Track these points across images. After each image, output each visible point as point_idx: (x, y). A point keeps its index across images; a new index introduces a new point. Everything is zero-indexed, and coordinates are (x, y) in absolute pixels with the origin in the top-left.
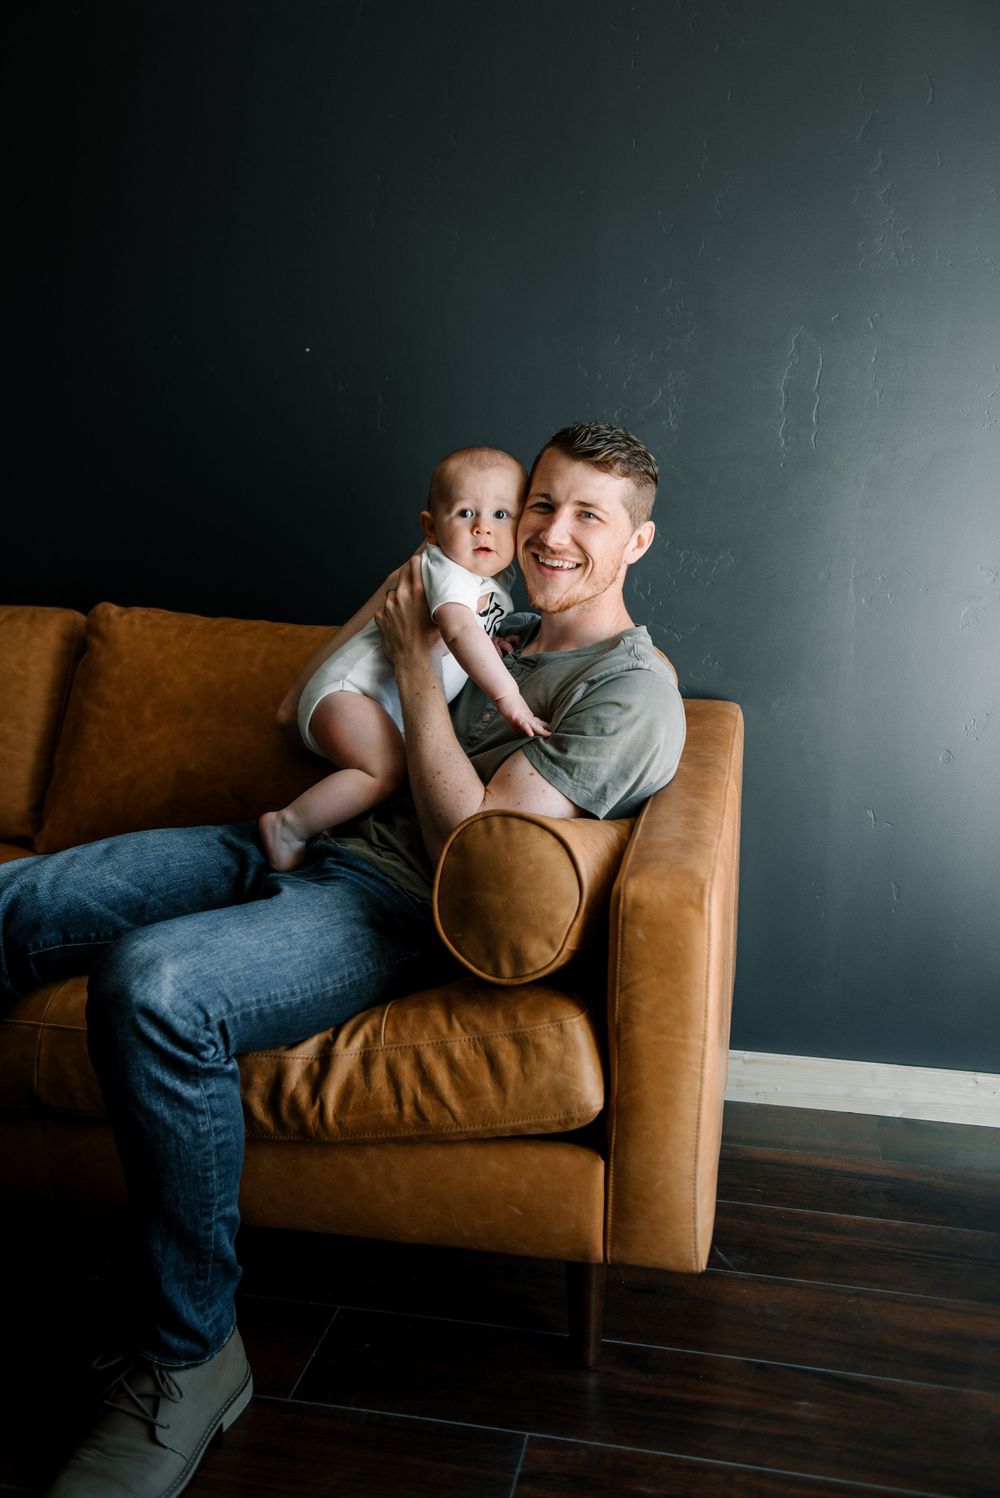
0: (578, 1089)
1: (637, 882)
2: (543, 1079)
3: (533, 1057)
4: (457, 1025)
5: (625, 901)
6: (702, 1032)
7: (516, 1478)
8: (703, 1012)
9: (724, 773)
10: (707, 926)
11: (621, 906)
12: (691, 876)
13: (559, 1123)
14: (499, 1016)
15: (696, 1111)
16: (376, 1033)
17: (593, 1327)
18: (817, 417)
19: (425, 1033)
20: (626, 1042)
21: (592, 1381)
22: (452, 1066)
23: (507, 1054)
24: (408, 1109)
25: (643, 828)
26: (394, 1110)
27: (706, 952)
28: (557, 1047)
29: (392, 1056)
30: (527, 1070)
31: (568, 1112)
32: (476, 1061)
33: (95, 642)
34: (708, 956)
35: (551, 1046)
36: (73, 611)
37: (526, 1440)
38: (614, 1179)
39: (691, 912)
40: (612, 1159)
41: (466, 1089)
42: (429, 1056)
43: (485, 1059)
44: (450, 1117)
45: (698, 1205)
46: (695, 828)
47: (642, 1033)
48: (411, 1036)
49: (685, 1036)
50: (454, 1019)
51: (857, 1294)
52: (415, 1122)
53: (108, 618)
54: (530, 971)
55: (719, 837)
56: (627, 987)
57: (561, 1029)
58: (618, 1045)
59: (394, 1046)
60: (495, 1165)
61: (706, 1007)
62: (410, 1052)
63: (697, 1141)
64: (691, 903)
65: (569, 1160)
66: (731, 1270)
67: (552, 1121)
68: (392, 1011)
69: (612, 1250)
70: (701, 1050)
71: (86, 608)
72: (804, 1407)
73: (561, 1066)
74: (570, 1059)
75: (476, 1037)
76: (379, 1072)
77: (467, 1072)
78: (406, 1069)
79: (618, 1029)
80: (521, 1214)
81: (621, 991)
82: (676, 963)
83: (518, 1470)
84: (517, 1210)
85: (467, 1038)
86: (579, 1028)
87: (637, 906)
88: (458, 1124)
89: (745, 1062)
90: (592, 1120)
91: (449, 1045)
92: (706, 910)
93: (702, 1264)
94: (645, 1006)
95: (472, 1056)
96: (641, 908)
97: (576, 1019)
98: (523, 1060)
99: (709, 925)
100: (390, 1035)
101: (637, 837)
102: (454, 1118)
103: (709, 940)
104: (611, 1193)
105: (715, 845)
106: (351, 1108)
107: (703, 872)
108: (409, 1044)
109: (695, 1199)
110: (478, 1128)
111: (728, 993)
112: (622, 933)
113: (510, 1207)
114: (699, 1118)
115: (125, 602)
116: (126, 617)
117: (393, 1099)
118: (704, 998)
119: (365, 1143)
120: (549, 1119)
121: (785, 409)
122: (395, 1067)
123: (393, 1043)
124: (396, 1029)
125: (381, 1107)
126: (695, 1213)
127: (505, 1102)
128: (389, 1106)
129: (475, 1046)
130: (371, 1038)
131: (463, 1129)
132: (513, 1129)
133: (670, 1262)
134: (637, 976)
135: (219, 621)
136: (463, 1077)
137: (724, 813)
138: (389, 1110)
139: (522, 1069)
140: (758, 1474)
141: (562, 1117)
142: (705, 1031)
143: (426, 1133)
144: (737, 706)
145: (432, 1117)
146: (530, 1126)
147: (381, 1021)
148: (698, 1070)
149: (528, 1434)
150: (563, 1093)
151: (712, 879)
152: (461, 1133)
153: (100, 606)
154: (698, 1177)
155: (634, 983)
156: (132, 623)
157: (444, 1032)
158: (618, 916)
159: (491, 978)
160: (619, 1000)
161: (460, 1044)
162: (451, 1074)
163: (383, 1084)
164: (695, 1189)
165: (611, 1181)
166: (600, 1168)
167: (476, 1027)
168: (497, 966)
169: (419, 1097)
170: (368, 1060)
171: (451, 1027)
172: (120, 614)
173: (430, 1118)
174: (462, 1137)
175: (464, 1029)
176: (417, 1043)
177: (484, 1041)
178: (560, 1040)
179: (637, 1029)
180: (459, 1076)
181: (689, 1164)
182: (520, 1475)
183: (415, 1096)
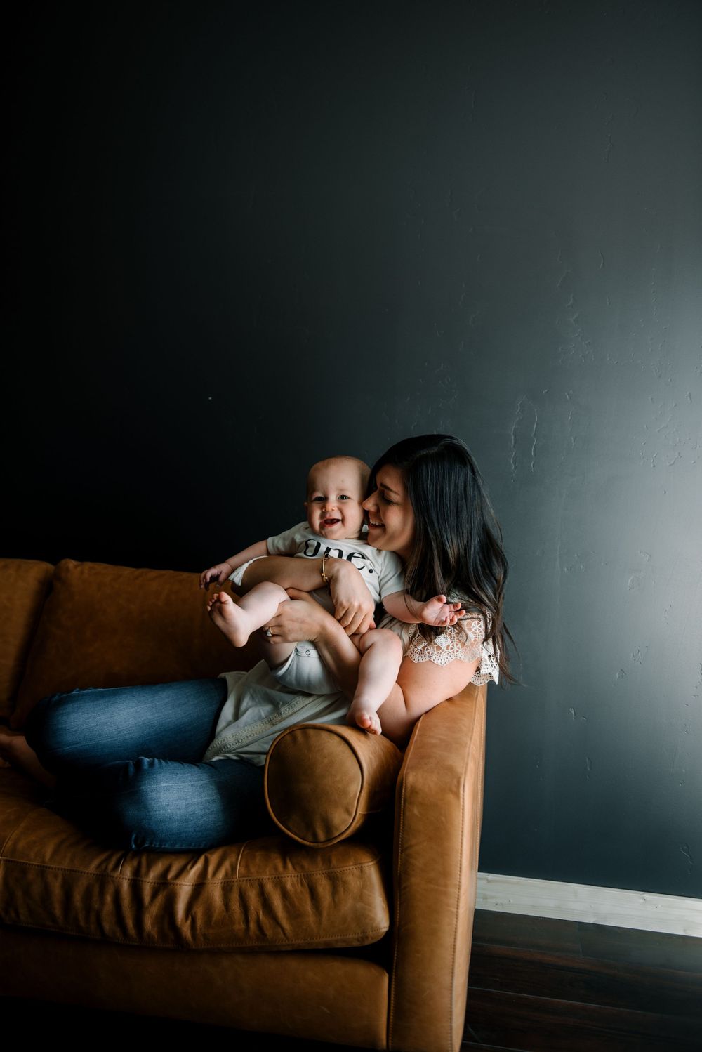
0: (372, 915)
1: (415, 773)
2: (347, 906)
3: (341, 890)
4: (290, 866)
5: (406, 787)
6: (458, 883)
8: (459, 869)
10: (461, 807)
11: (404, 791)
12: (451, 770)
13: (358, 940)
14: (319, 859)
15: (453, 940)
16: (233, 868)
18: (535, 451)
19: (268, 870)
20: (405, 888)
22: (285, 895)
23: (323, 887)
24: (252, 926)
25: (420, 730)
26: (243, 926)
27: (461, 825)
28: (358, 883)
29: (243, 886)
30: (336, 900)
31: (364, 932)
32: (302, 892)
33: (58, 584)
34: (463, 828)
35: (353, 882)
36: (45, 563)
38: (395, 989)
39: (451, 797)
40: (394, 973)
41: (294, 912)
42: (269, 887)
43: (308, 891)
44: (281, 932)
45: (454, 1007)
46: (454, 732)
47: (417, 882)
48: (257, 872)
49: (446, 886)
50: (288, 861)
52: (257, 936)
53: (67, 570)
54: (337, 834)
55: (471, 739)
56: (407, 848)
57: (362, 871)
58: (400, 889)
59: (246, 879)
60: (312, 974)
61: (461, 865)
62: (256, 884)
63: (453, 962)
64: (451, 791)
65: (363, 972)
67: (352, 938)
68: (245, 853)
69: (392, 1040)
70: (457, 896)
71: (55, 561)
73: (361, 897)
74: (367, 892)
75: (302, 874)
76: (234, 897)
77: (295, 900)
78: (253, 896)
79: (400, 878)
80: (328, 1012)
81: (402, 851)
82: (441, 833)
84: (326, 1010)
85: (296, 875)
86: (372, 871)
87: (414, 791)
88: (287, 938)
90: (380, 938)
91: (283, 880)
92: (461, 796)
94: (419, 863)
95: (299, 888)
96: (417, 793)
97: (371, 864)
98: (334, 892)
99: (463, 807)
100: (243, 870)
101: (416, 737)
102: (284, 934)
103: (463, 817)
104: (392, 998)
105: (468, 746)
106: (213, 924)
107: (459, 766)
108: (255, 878)
109: (451, 1004)
110: (301, 942)
111: (476, 842)
112: (404, 810)
113: (321, 1007)
114: (455, 945)
115: (81, 558)
116: (79, 569)
117: (243, 918)
119: (221, 952)
120: (351, 936)
121: (514, 447)
122: (245, 894)
123: (244, 876)
124: (247, 867)
125: (234, 924)
126: (451, 1015)
127: (320, 922)
128: (239, 923)
129: (301, 880)
130: (230, 872)
131: (290, 942)
132: (326, 944)
134: (414, 841)
135: (140, 571)
136: (292, 904)
137: (474, 720)
138: (240, 927)
139: (333, 900)
141: (360, 935)
142: (460, 882)
143: (264, 945)
145: (269, 933)
146: (337, 941)
147: (237, 859)
150: (361, 917)
151: (465, 773)
152: (288, 945)
153: (63, 562)
154: (454, 989)
155: (411, 846)
156: (82, 572)
157: (280, 868)
158: (400, 798)
159: (312, 844)
160: (401, 857)
161: (291, 879)
162: (284, 901)
163: (236, 907)
164: (451, 997)
165: (393, 989)
166: (386, 980)
167: (302, 867)
168: (315, 835)
169: (261, 917)
170: (227, 888)
171: (285, 867)
172: (76, 567)
173: (268, 933)
174: (289, 949)
175: (295, 869)
176: (261, 877)
177: (308, 877)
178: (361, 878)
179: (413, 880)
180: (289, 902)
181: (447, 979)
183: (258, 917)
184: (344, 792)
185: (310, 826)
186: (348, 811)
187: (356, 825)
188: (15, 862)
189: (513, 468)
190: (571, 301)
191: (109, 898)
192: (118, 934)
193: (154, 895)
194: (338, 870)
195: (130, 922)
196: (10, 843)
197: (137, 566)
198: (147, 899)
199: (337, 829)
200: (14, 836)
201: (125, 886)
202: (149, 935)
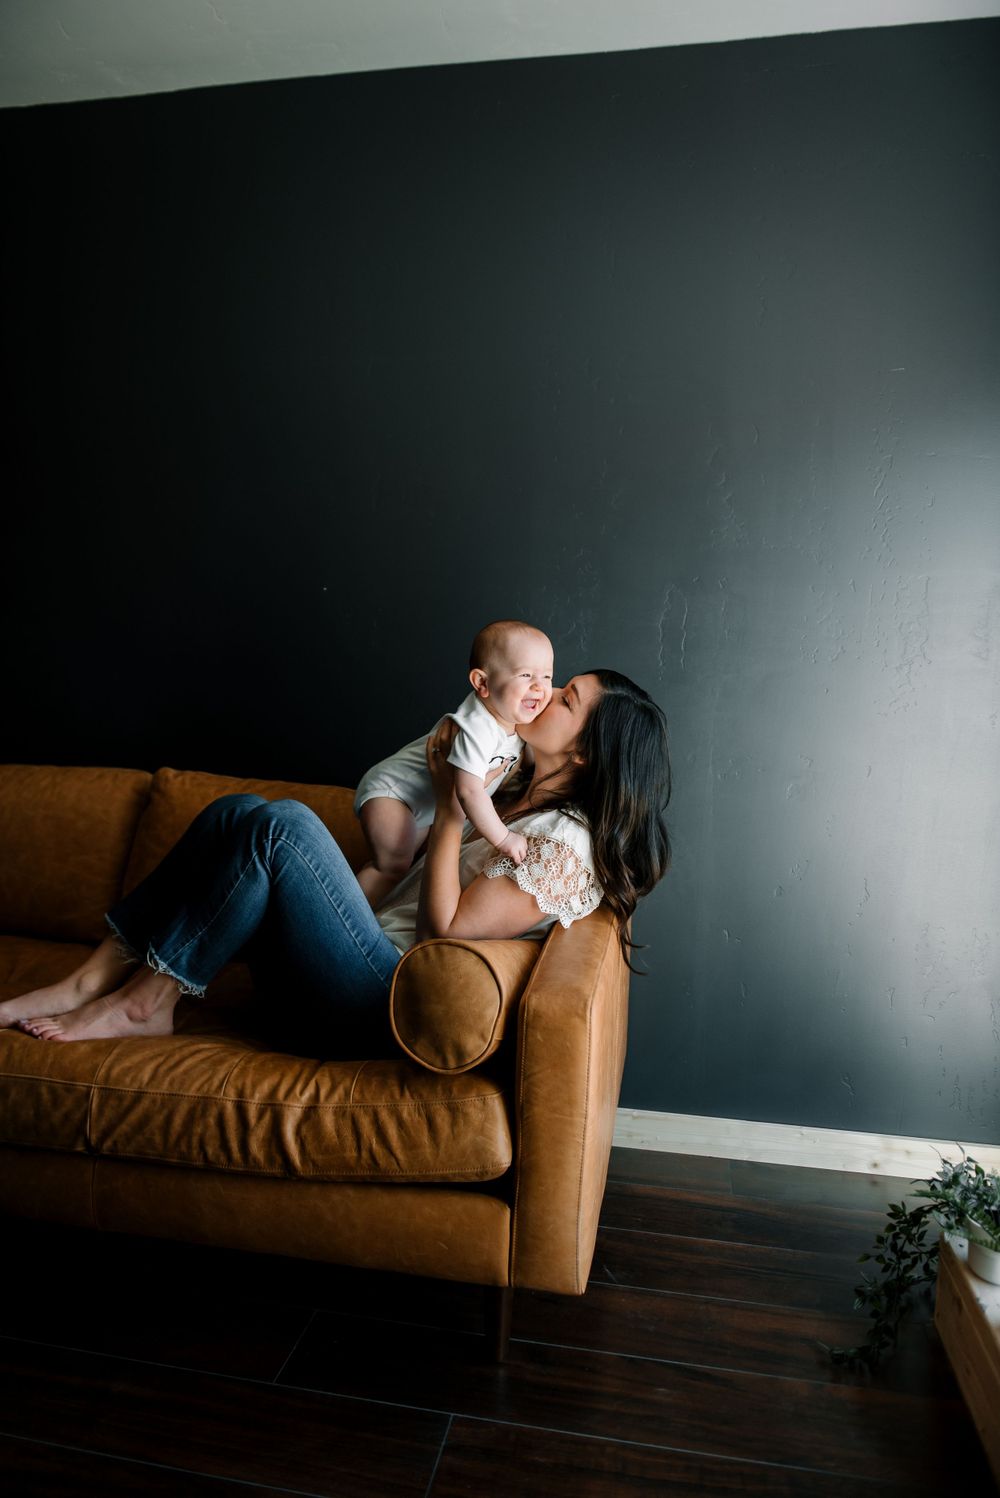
0: (493, 1149)
1: (538, 997)
2: (467, 1139)
3: (461, 1122)
4: (407, 1093)
5: (528, 1011)
6: (585, 1112)
7: (441, 1449)
8: (585, 1097)
10: (588, 1031)
11: (526, 1014)
12: (576, 993)
13: (477, 1175)
14: (439, 1088)
15: (579, 1172)
16: (347, 1093)
18: (685, 645)
19: (383, 1097)
20: (528, 1118)
21: (502, 1373)
22: (401, 1124)
23: (442, 1118)
24: (365, 1154)
26: (355, 1154)
27: (587, 1051)
28: (480, 1115)
29: (356, 1113)
30: (455, 1131)
31: (484, 1167)
32: (419, 1122)
33: (156, 796)
34: (589, 1054)
35: (475, 1113)
36: (143, 772)
37: (451, 1419)
38: (517, 1223)
39: (577, 1021)
40: (516, 1208)
41: (410, 1144)
42: (384, 1115)
43: (426, 1121)
44: (396, 1162)
45: (580, 1244)
47: (540, 1111)
48: (373, 1099)
49: (571, 1115)
50: (406, 1089)
51: (707, 1302)
52: (369, 1165)
53: (167, 780)
54: (469, 1061)
56: (529, 1076)
57: (484, 1102)
58: (523, 1119)
59: (359, 1105)
60: (428, 1210)
61: (588, 1093)
62: (370, 1112)
63: (580, 1195)
64: (577, 1014)
65: (482, 1206)
66: (612, 1282)
67: (471, 1172)
68: (361, 1077)
69: (515, 1277)
70: (583, 1126)
71: (153, 769)
72: (661, 1393)
73: (482, 1131)
74: (489, 1126)
75: (420, 1103)
76: (346, 1123)
77: (412, 1130)
78: (366, 1123)
79: (522, 1108)
80: (446, 1248)
81: (524, 1079)
82: (565, 1059)
83: (443, 1443)
84: (443, 1245)
85: (414, 1104)
86: (495, 1104)
87: (537, 1015)
88: (401, 1169)
89: (635, 1118)
90: (503, 1173)
91: (399, 1108)
92: (588, 1020)
93: (583, 1289)
94: (542, 1091)
95: (416, 1117)
96: (540, 1017)
97: (494, 1097)
98: (454, 1123)
99: (590, 1031)
100: (357, 1096)
102: (398, 1164)
103: (590, 1042)
104: (514, 1233)
105: (599, 967)
106: (323, 1149)
107: (587, 992)
108: (370, 1105)
109: (577, 1239)
110: (416, 1174)
112: (526, 1035)
113: (440, 1243)
114: (581, 1177)
115: (181, 766)
116: (180, 779)
117: (355, 1145)
119: (330, 1181)
120: (469, 1170)
121: (662, 641)
122: (358, 1121)
123: (358, 1102)
124: (362, 1092)
125: (345, 1151)
126: (578, 1250)
127: (437, 1155)
128: (351, 1151)
129: (419, 1110)
130: (344, 1097)
131: (404, 1174)
132: (442, 1177)
133: (558, 1287)
134: (536, 1069)
135: (248, 781)
136: (408, 1134)
138: (351, 1154)
139: (453, 1132)
140: (624, 1446)
141: (479, 1170)
142: (587, 1111)
143: (376, 1174)
145: (382, 1162)
146: (454, 1175)
147: (352, 1085)
148: (581, 1141)
149: (452, 1414)
150: (481, 1152)
152: (403, 1177)
153: (162, 770)
154: (580, 1223)
155: (534, 1074)
156: (183, 783)
157: (397, 1097)
158: (523, 1022)
159: (441, 1071)
160: (523, 1087)
161: (408, 1108)
162: (399, 1131)
163: (348, 1133)
165: (515, 1224)
166: (507, 1214)
167: (421, 1096)
168: (445, 1061)
169: (374, 1146)
170: (340, 1112)
171: (402, 1094)
172: (176, 776)
173: (380, 1162)
174: (403, 1180)
175: (412, 1096)
176: (375, 1104)
177: (426, 1107)
178: (483, 1110)
179: (536, 1109)
180: (405, 1132)
181: (573, 1212)
182: (444, 1447)
183: (371, 1145)
184: (481, 1017)
185: (439, 1051)
186: (483, 1037)
187: (490, 1051)
188: (109, 1089)
189: (661, 664)
190: (723, 481)
191: (212, 1121)
192: (223, 1159)
193: (260, 1116)
194: (459, 1101)
195: (234, 1145)
196: (103, 1071)
197: (244, 775)
198: (253, 1120)
199: (470, 1056)
200: (107, 1063)
201: (230, 1108)
202: (255, 1160)
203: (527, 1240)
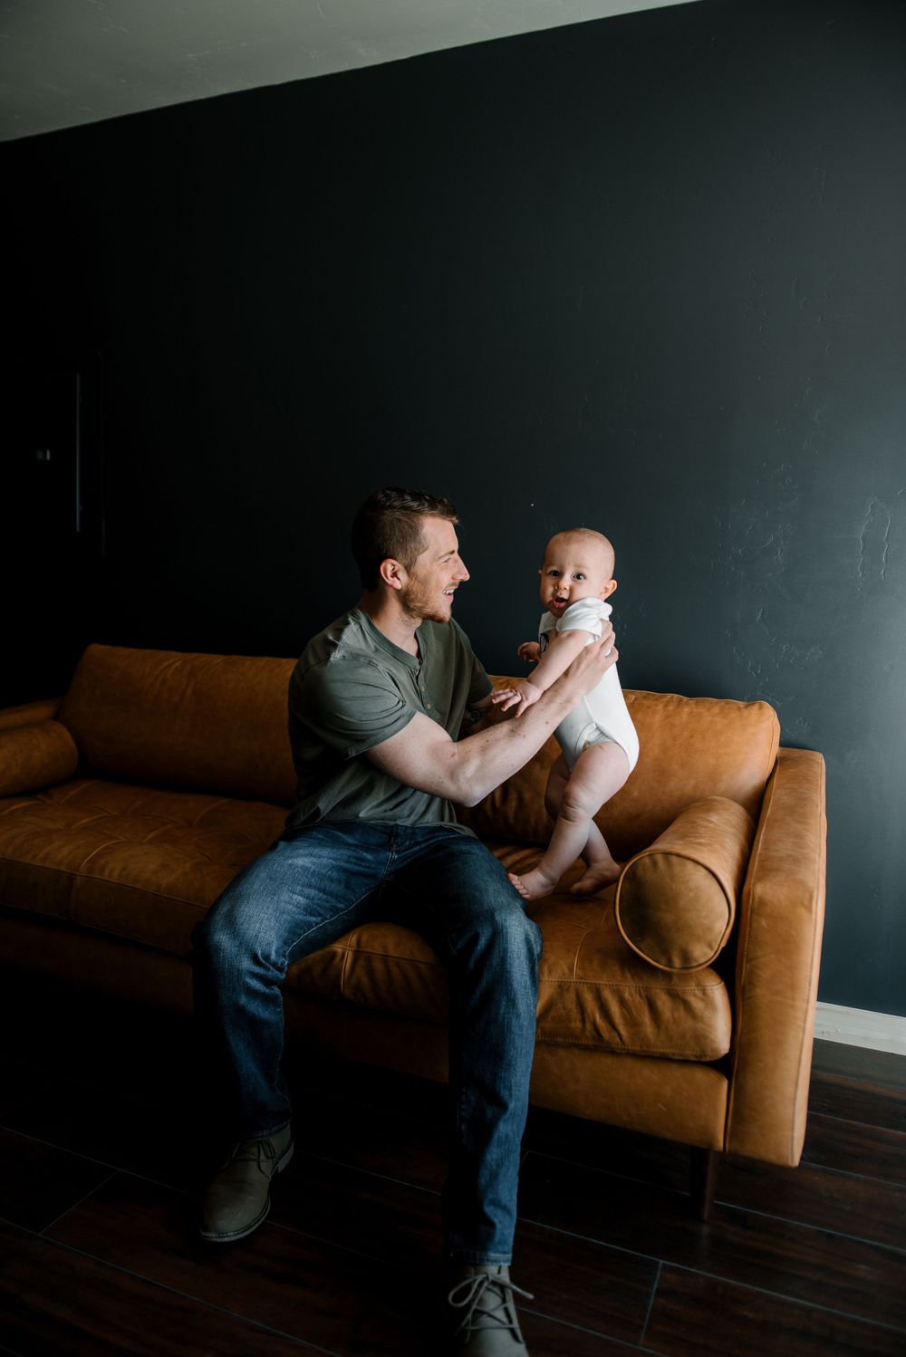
0: (712, 1037)
1: (763, 885)
2: (687, 1024)
3: (681, 1008)
5: (753, 898)
6: (806, 997)
7: (654, 1291)
8: (808, 983)
9: (817, 806)
10: (813, 921)
11: (751, 901)
12: (802, 883)
13: (696, 1056)
14: (659, 974)
15: (798, 1053)
16: (570, 969)
17: (708, 1192)
18: (886, 559)
19: (605, 977)
20: (749, 998)
21: (705, 1230)
22: (623, 1003)
23: (664, 1002)
24: (589, 1026)
25: (763, 844)
26: (579, 1025)
27: (812, 940)
28: (700, 1004)
29: (580, 988)
30: (676, 1016)
31: (703, 1051)
32: (640, 1003)
34: (813, 943)
35: (696, 1002)
37: (660, 1265)
38: (734, 1094)
39: (802, 911)
40: (733, 1079)
41: (632, 1022)
42: (607, 993)
43: (647, 1003)
44: (618, 1037)
45: (796, 1120)
46: (801, 848)
47: (762, 993)
48: (595, 977)
49: (793, 999)
52: (593, 1036)
57: (704, 992)
58: (743, 1000)
59: (583, 981)
60: (648, 1074)
61: (810, 980)
62: (593, 988)
63: (798, 1074)
64: (803, 904)
65: (702, 1077)
66: (817, 1164)
67: (690, 1053)
69: (730, 1144)
70: (805, 1010)
73: (702, 1019)
74: (708, 1014)
75: (642, 987)
76: (570, 996)
77: (633, 1009)
78: (589, 999)
79: (744, 987)
80: (665, 1110)
81: (747, 961)
82: (789, 946)
83: (655, 1287)
84: (662, 1107)
85: (635, 987)
86: (717, 993)
87: (762, 902)
88: (623, 1043)
90: (718, 1058)
91: (621, 989)
92: (814, 910)
93: (796, 1161)
94: (765, 974)
95: (638, 998)
96: (766, 904)
97: (716, 987)
98: (674, 1008)
99: (816, 921)
100: (580, 973)
101: (758, 852)
102: (621, 1038)
103: (815, 931)
104: (731, 1104)
105: (817, 862)
106: (550, 1018)
107: (811, 882)
108: (592, 982)
109: (794, 1114)
110: (637, 1048)
112: (750, 920)
113: (659, 1104)
114: (800, 1059)
117: (580, 1018)
118: (809, 973)
119: (557, 1045)
120: (689, 1051)
122: (582, 996)
123: (581, 979)
124: (585, 969)
125: (570, 1021)
126: (793, 1125)
127: (658, 1034)
128: (576, 1022)
129: (640, 991)
130: (567, 973)
131: (627, 1047)
132: (662, 1054)
133: (772, 1157)
134: (760, 953)
136: (630, 1012)
138: (576, 1025)
139: (673, 1016)
140: (831, 1314)
141: (698, 1052)
142: (808, 997)
143: (599, 1044)
144: (821, 755)
145: (606, 1035)
146: (674, 1054)
148: (802, 1024)
149: (661, 1261)
150: (701, 1038)
151: (818, 889)
152: (625, 1049)
154: (797, 1101)
155: (757, 958)
157: (619, 977)
158: (748, 908)
159: (666, 968)
160: (745, 968)
161: (630, 990)
162: (621, 1009)
163: (572, 1005)
164: (794, 1109)
165: (732, 1095)
166: (725, 1084)
167: (642, 981)
169: (598, 1019)
171: (624, 977)
173: (604, 1035)
174: (625, 1052)
175: (635, 981)
176: (598, 982)
177: (647, 989)
178: (702, 1000)
179: (758, 991)
180: (627, 1010)
181: (791, 1089)
182: (657, 1289)
183: (595, 1019)
184: (710, 929)
185: (665, 953)
186: (710, 946)
189: (860, 575)
194: (680, 988)
203: (743, 1111)
